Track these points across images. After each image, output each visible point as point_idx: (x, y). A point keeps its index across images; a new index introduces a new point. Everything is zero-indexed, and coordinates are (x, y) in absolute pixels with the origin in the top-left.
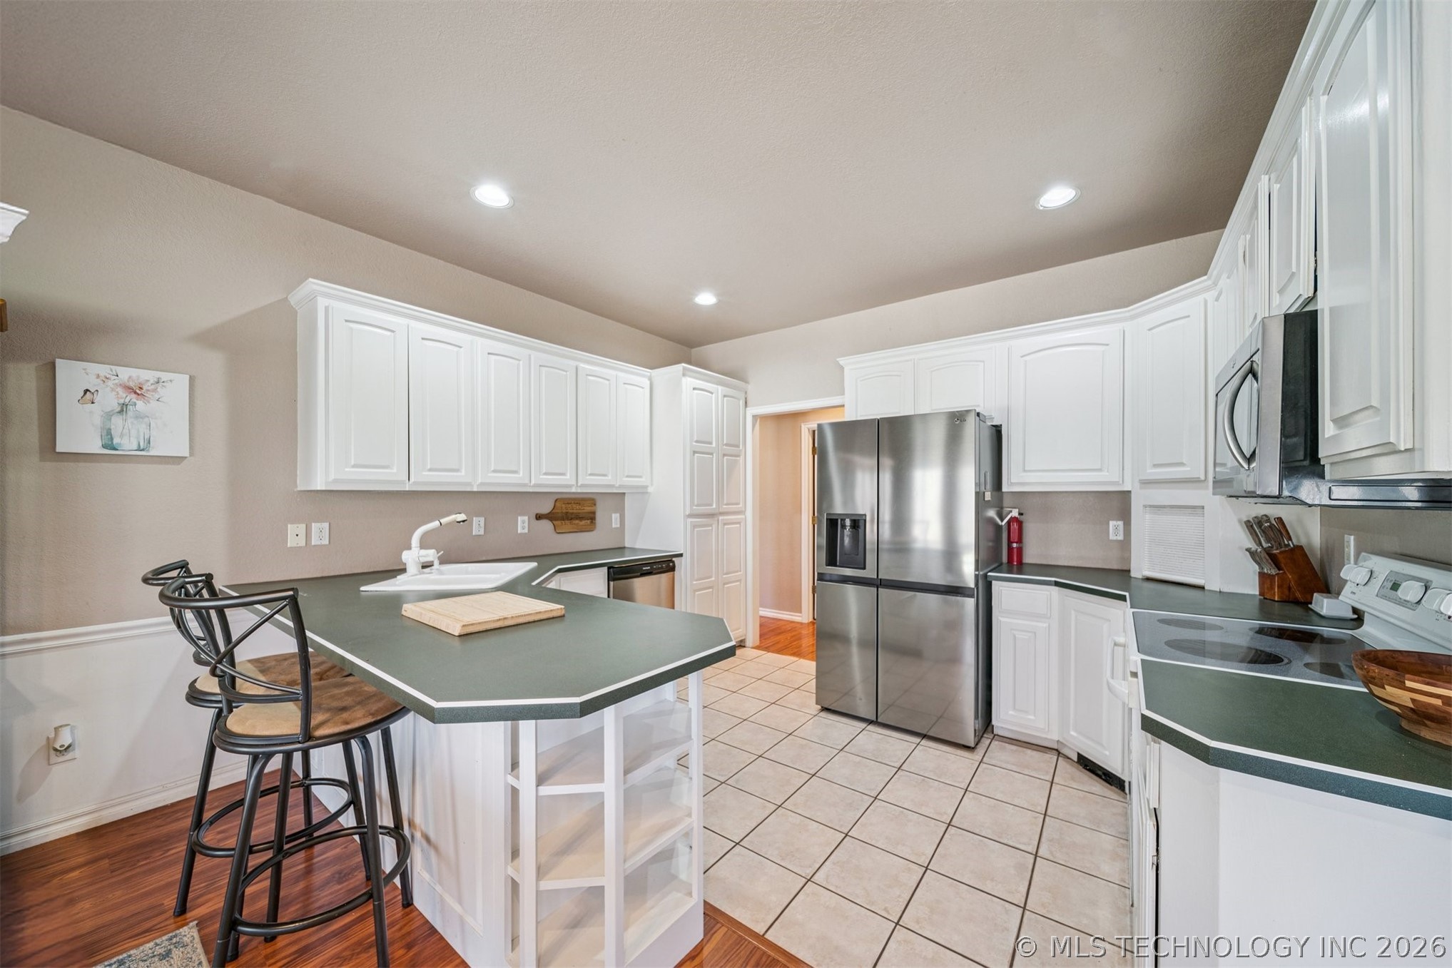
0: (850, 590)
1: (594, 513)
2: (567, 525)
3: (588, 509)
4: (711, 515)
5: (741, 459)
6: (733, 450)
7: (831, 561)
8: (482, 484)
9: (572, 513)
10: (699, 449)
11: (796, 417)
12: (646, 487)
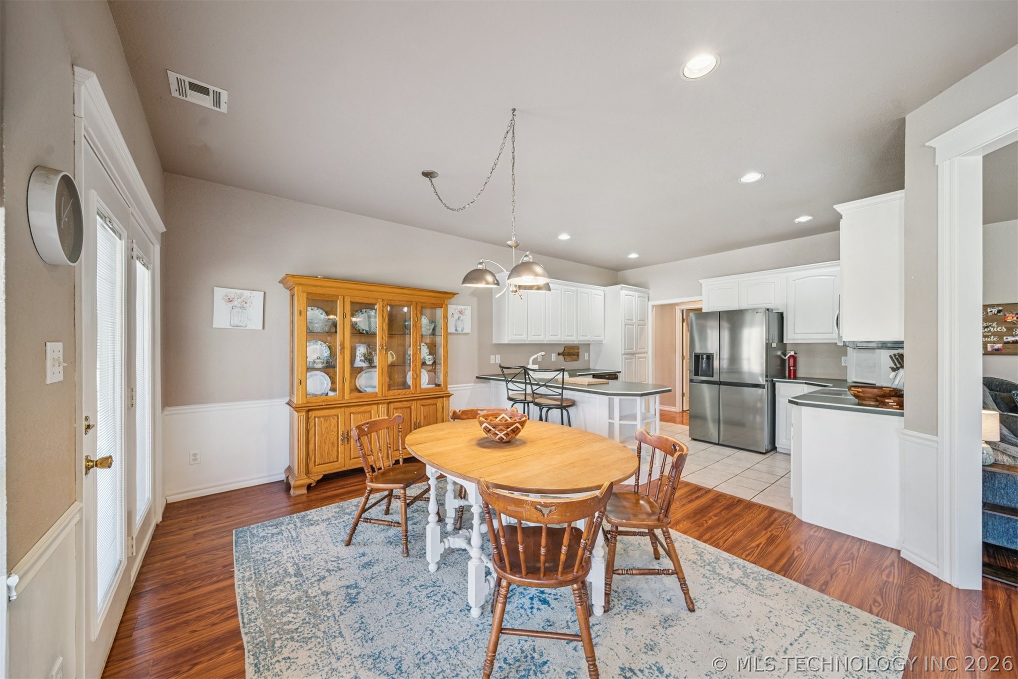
0: (705, 386)
1: (579, 353)
2: (569, 358)
3: (576, 351)
4: (633, 354)
5: (646, 327)
6: (642, 323)
7: (697, 374)
8: (548, 341)
9: (571, 353)
10: (628, 324)
11: (673, 306)
12: (602, 341)
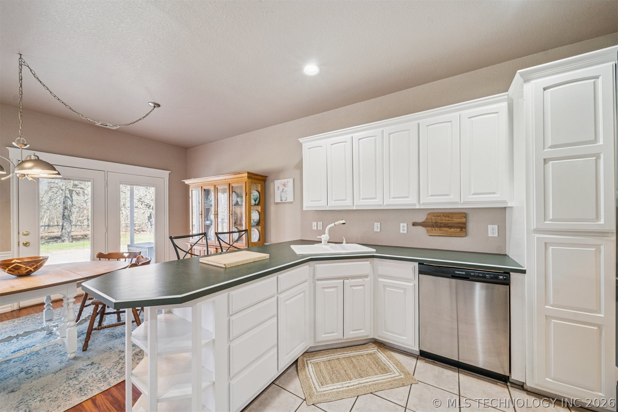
1: (465, 224)
2: (437, 231)
3: (459, 221)
9: (441, 223)
